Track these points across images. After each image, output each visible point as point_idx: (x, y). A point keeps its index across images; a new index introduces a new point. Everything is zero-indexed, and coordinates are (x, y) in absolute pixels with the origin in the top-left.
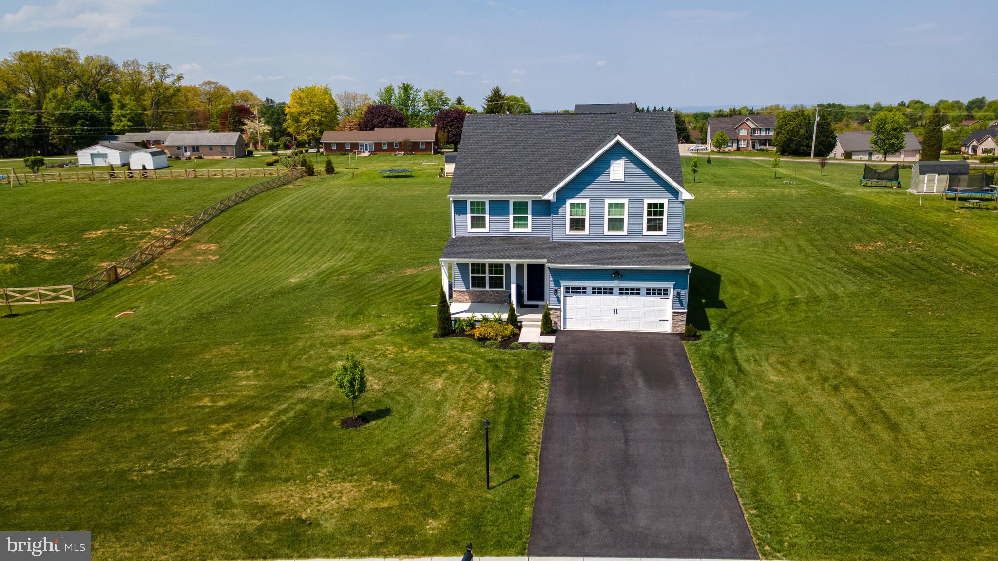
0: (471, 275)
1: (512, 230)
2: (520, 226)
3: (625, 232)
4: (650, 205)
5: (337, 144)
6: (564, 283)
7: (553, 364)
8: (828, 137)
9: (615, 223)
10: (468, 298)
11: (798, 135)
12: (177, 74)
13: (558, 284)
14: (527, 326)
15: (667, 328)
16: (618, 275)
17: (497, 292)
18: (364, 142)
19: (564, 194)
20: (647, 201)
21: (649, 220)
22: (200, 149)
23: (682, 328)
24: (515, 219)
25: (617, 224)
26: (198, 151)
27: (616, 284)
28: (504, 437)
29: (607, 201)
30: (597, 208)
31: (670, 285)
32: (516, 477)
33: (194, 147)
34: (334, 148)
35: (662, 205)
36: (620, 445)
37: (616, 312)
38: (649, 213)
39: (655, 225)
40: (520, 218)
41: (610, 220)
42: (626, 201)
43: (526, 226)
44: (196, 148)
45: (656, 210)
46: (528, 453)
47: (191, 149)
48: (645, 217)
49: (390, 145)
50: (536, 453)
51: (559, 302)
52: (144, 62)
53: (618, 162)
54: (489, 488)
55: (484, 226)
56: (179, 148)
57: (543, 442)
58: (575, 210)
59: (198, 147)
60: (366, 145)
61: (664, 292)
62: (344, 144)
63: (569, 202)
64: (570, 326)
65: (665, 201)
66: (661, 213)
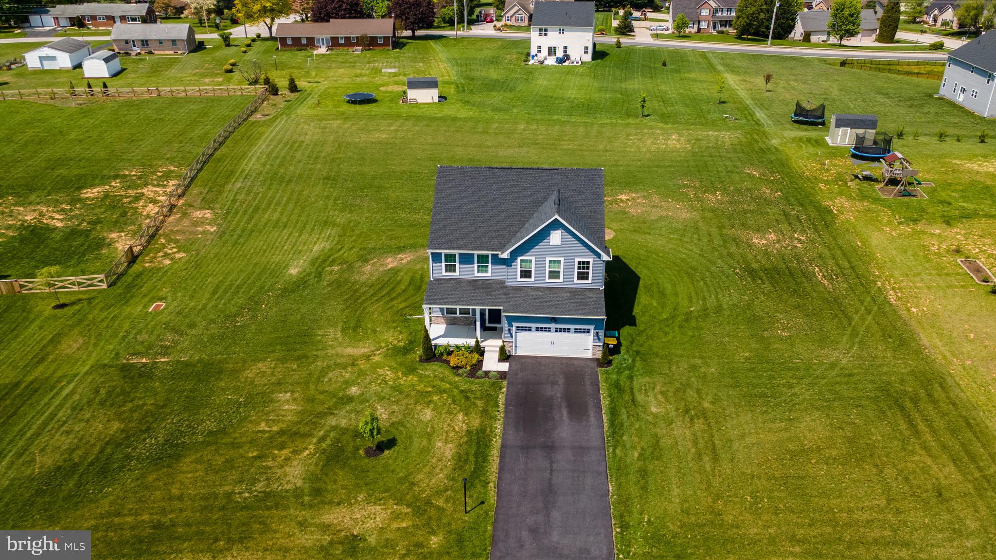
1: (476, 274)
2: (483, 271)
3: (561, 280)
4: (579, 263)
5: (293, 39)
6: (515, 325)
7: (506, 395)
8: (787, 19)
9: (554, 274)
10: (443, 321)
11: (758, 19)
13: (511, 325)
14: (488, 351)
15: (589, 355)
16: (554, 320)
17: (465, 318)
18: (321, 37)
19: (515, 254)
20: (577, 260)
21: (579, 273)
22: (149, 43)
23: (599, 355)
24: (479, 266)
25: (556, 274)
26: (147, 45)
27: (553, 326)
28: (474, 468)
29: (548, 259)
30: (540, 263)
31: (592, 327)
32: (483, 503)
33: (142, 41)
34: (290, 42)
35: (588, 263)
36: (547, 474)
37: (553, 343)
38: (579, 268)
39: (583, 276)
40: (483, 266)
41: (550, 272)
42: (562, 259)
43: (487, 271)
44: (145, 43)
45: (584, 265)
46: (489, 482)
47: (140, 43)
48: (576, 271)
49: (347, 39)
50: (494, 482)
51: (512, 337)
53: (556, 232)
54: (466, 513)
55: (455, 271)
56: (127, 42)
57: (499, 473)
58: (524, 264)
59: (147, 41)
60: (323, 39)
61: (588, 331)
62: (300, 38)
63: (519, 259)
64: (519, 353)
65: (591, 260)
66: (588, 268)
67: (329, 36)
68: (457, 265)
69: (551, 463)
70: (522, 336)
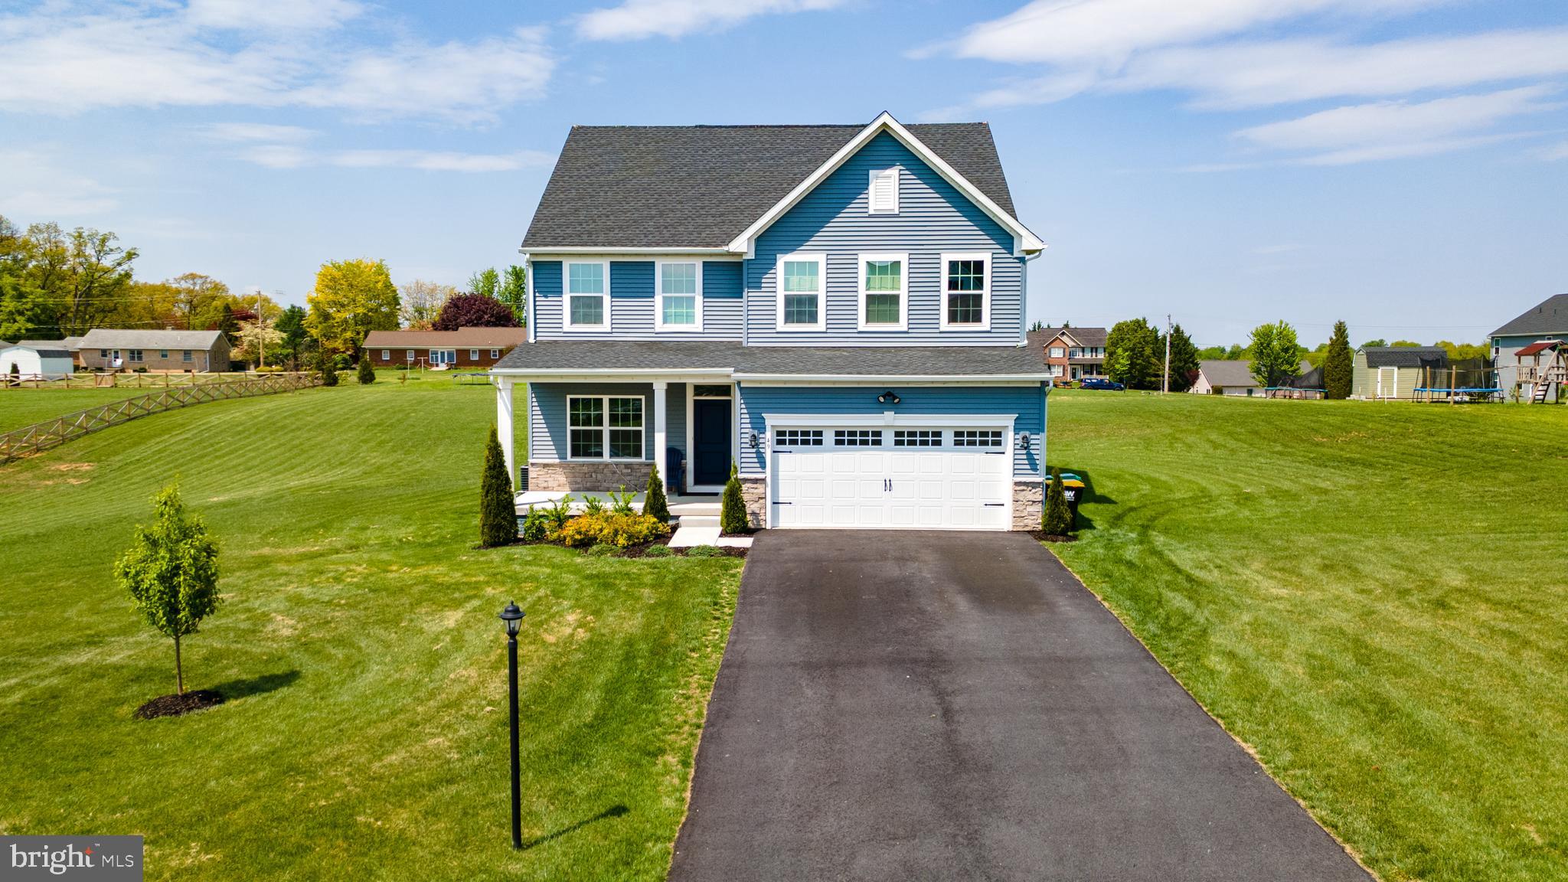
0: (569, 428)
1: (659, 326)
2: (678, 317)
3: (902, 325)
4: (953, 266)
5: (393, 351)
6: (775, 420)
7: (745, 578)
8: (1186, 362)
9: (882, 306)
10: (562, 479)
11: (1142, 356)
12: (126, 248)
13: (759, 425)
14: (691, 524)
15: (1002, 521)
16: (891, 398)
17: (627, 466)
18: (440, 349)
19: (771, 242)
20: (946, 258)
21: (953, 300)
22: (144, 355)
23: (1035, 517)
24: (667, 301)
25: (887, 307)
26: (140, 358)
27: (888, 420)
28: (596, 717)
29: (864, 258)
30: (841, 274)
31: (1005, 421)
32: (619, 811)
33: (132, 352)
34: (386, 357)
35: (979, 266)
36: (934, 723)
37: (888, 485)
38: (953, 284)
39: (965, 309)
40: (679, 301)
41: (871, 299)
42: (903, 257)
43: (690, 318)
44: (136, 354)
45: (967, 274)
46: (662, 751)
47: (128, 354)
48: (945, 292)
49: (484, 353)
50: (686, 750)
51: (762, 464)
52: (67, 228)
53: (888, 172)
54: (518, 843)
55: (598, 319)
56: (104, 353)
57: (710, 723)
58: (794, 279)
59: (140, 352)
60: (443, 354)
61: (991, 439)
62: (403, 352)
63: (782, 260)
64: (789, 520)
65: (986, 257)
66: (979, 283)
67: (453, 348)
68: (607, 300)
69: (941, 694)
70: (794, 464)
